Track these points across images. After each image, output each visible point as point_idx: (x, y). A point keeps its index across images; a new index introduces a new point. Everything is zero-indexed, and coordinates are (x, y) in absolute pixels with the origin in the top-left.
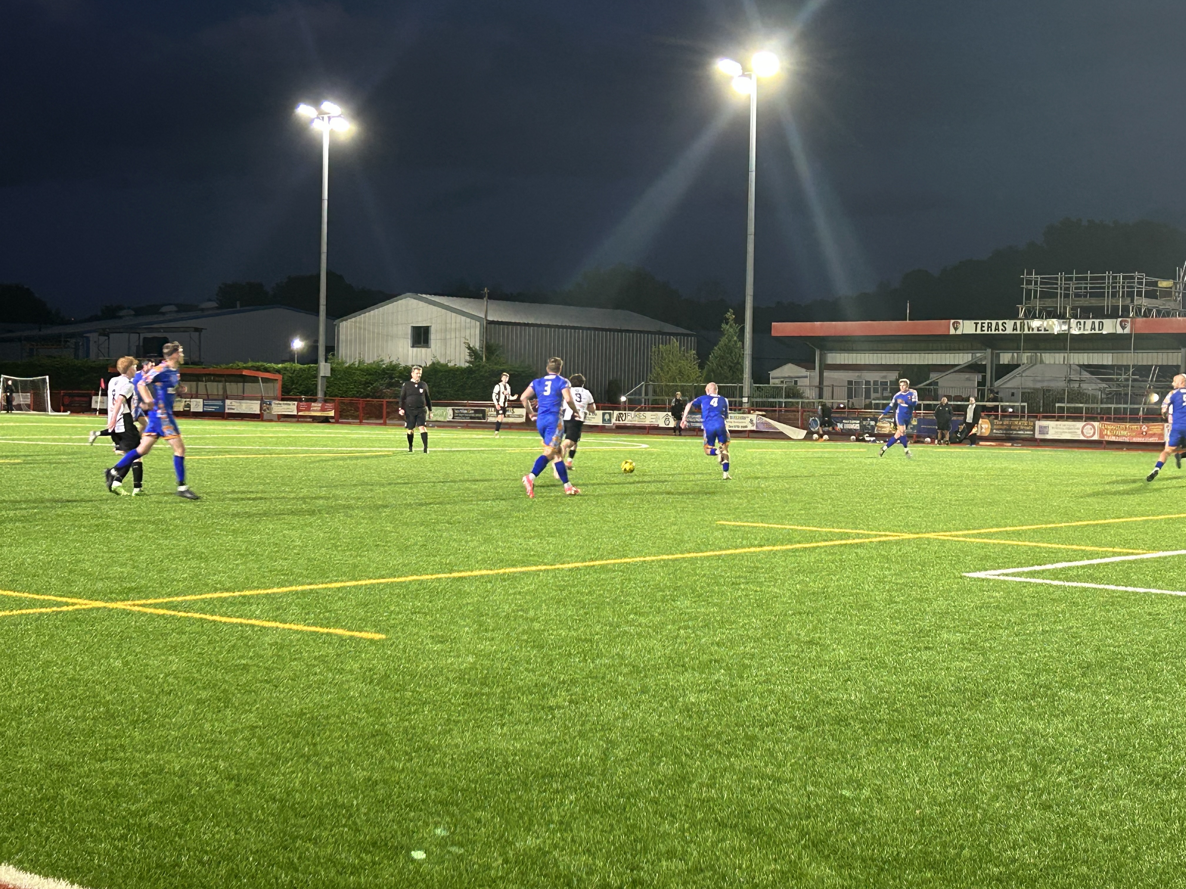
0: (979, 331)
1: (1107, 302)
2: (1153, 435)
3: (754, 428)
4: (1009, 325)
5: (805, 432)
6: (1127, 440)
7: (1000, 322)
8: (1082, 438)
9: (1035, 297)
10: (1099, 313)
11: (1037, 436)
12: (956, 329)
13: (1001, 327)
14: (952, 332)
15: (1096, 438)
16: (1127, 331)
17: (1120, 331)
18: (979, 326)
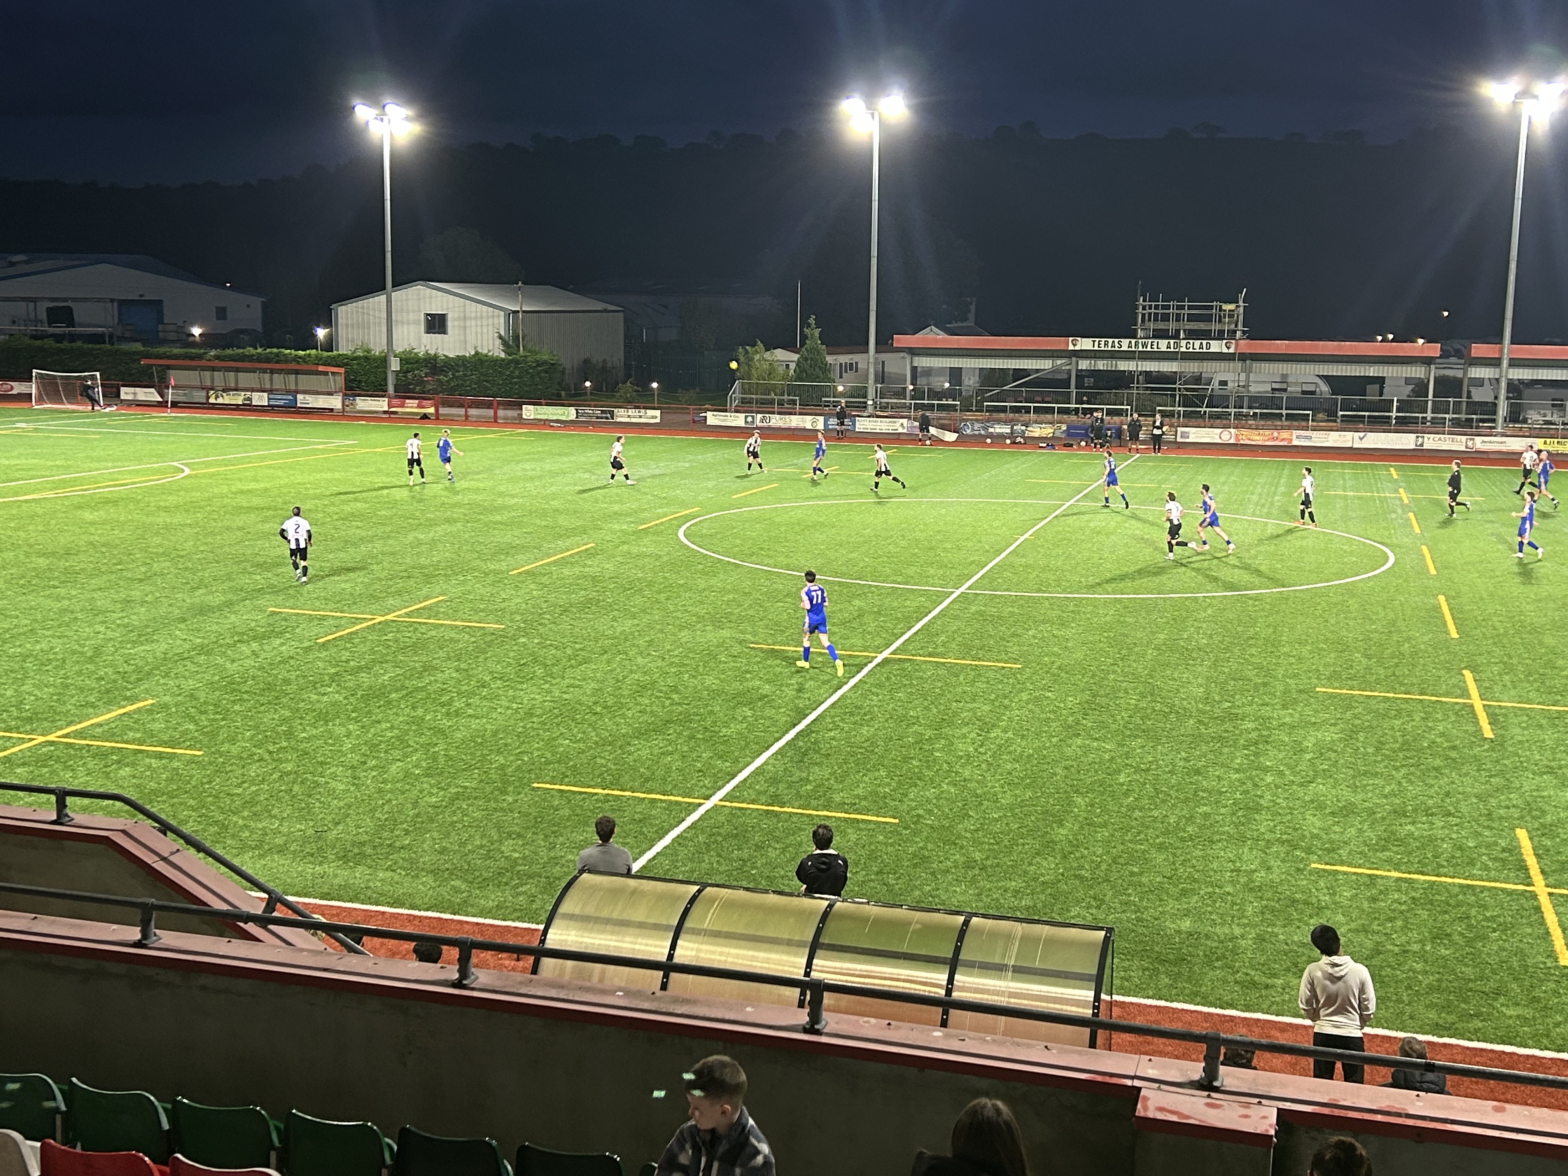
0: (1096, 348)
1: (1214, 327)
2: (1283, 440)
3: (905, 431)
4: (1125, 343)
5: (956, 435)
6: (1260, 443)
7: (1116, 340)
8: (1220, 441)
9: (1150, 320)
10: (1205, 335)
11: (1179, 440)
12: (1074, 345)
13: (1117, 345)
14: (1071, 347)
15: (1232, 441)
16: (1232, 351)
17: (1225, 350)
18: (1096, 343)
